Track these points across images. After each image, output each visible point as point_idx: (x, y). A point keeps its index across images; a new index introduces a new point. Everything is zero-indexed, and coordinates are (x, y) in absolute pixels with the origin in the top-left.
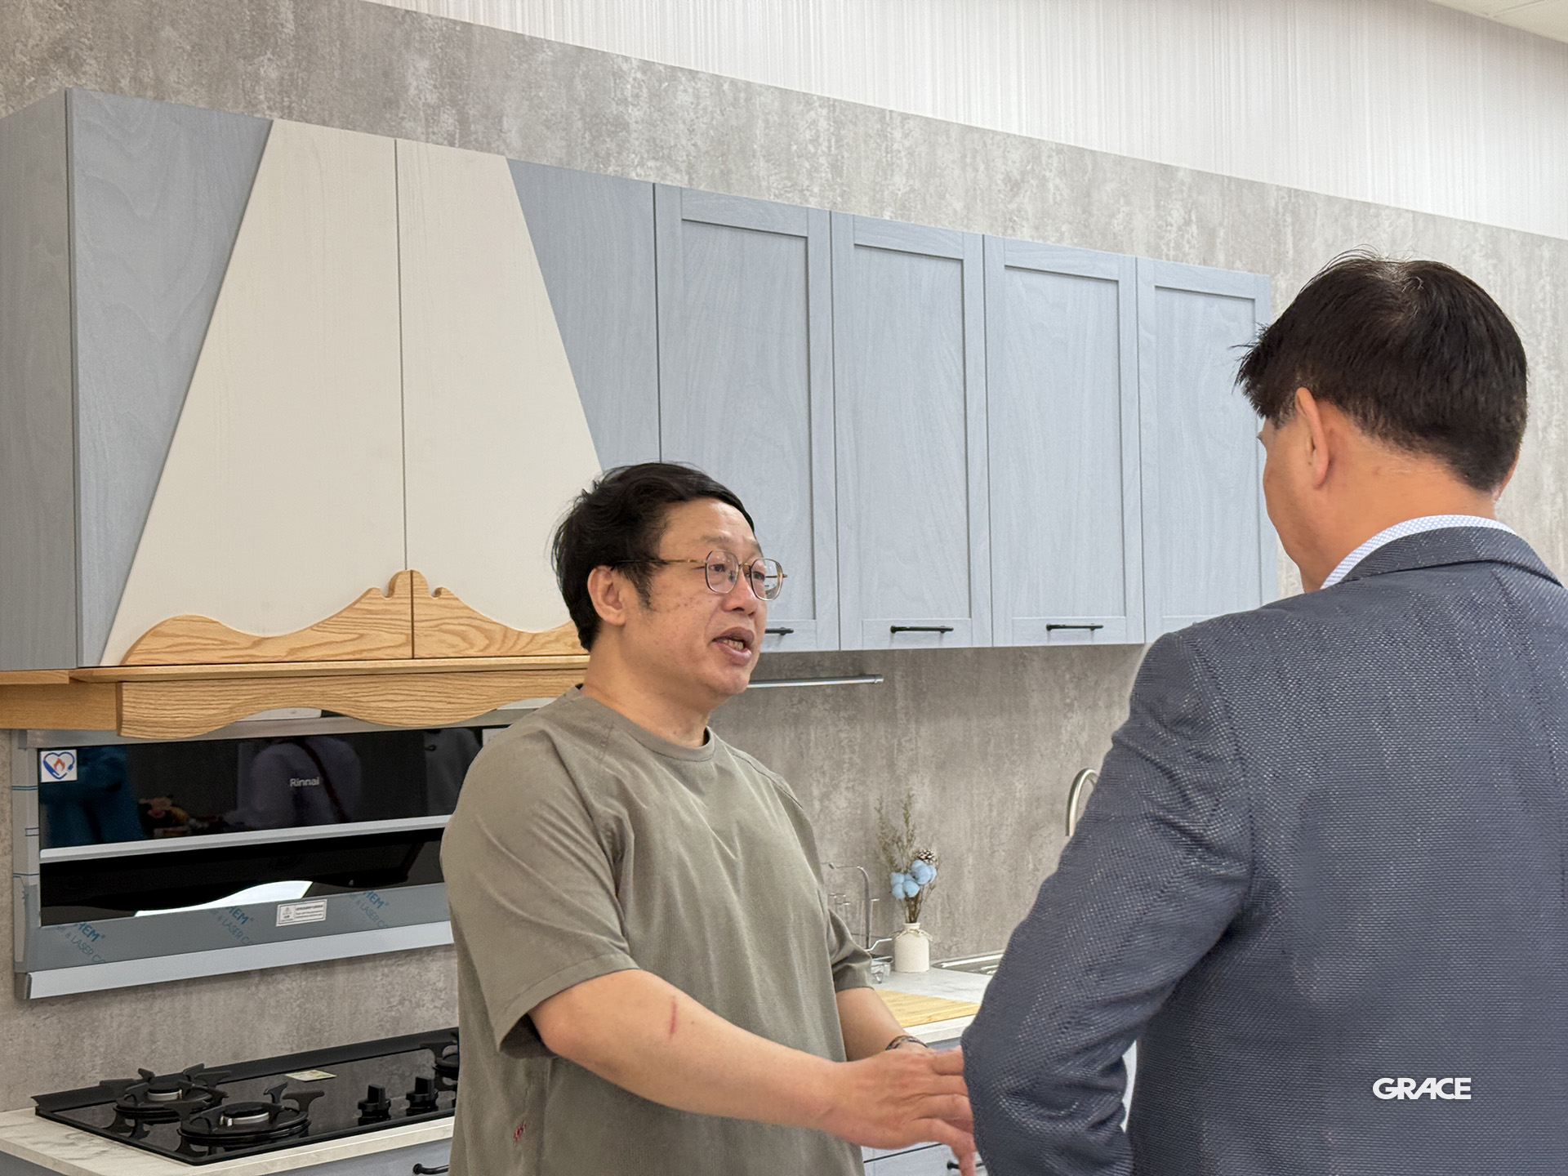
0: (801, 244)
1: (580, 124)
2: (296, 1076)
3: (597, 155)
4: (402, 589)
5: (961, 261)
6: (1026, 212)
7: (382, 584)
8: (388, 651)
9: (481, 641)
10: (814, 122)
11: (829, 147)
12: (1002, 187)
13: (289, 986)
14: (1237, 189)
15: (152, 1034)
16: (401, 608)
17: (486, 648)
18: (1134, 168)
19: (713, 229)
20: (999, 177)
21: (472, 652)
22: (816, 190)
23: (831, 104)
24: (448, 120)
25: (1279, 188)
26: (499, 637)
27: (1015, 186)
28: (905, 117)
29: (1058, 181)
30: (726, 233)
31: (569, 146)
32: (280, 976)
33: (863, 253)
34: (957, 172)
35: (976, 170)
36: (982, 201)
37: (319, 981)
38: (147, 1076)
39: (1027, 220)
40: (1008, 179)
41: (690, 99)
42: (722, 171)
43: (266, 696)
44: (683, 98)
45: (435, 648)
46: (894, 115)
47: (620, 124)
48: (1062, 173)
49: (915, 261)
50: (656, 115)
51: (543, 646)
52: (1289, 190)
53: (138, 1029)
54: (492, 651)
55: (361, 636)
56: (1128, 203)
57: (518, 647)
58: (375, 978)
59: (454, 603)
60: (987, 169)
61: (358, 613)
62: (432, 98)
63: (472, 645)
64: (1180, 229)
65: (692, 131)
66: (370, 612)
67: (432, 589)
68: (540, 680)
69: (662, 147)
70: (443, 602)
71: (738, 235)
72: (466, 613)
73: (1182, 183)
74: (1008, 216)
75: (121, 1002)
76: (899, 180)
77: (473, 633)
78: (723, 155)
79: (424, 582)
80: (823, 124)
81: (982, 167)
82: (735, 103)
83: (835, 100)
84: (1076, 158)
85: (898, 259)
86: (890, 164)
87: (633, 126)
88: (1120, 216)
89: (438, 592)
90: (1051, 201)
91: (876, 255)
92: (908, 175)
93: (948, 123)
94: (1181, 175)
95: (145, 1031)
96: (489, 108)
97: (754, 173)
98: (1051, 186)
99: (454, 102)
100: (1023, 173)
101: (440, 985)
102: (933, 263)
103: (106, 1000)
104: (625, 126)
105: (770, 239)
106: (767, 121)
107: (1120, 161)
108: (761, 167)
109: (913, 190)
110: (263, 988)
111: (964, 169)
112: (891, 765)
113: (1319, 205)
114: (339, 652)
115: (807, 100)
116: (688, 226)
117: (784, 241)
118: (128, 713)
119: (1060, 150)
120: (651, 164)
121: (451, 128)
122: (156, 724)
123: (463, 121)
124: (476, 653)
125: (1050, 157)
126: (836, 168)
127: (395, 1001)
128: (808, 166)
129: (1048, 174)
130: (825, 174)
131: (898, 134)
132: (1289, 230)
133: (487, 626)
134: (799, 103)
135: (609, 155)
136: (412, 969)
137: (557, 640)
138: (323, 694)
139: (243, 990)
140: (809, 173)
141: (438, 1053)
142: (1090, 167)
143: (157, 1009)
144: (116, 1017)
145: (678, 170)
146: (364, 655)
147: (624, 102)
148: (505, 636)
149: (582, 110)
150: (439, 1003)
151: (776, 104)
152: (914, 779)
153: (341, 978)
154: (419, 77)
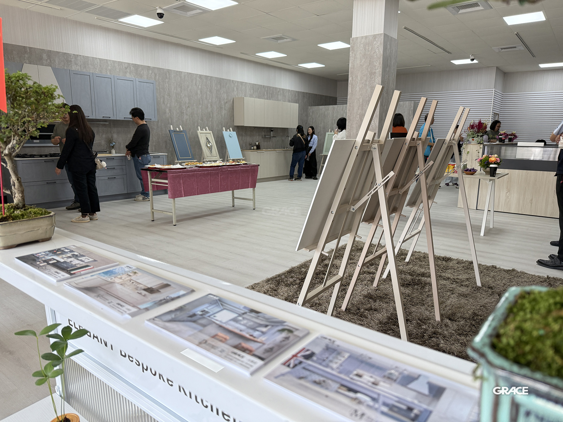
10: (97, 61)
11: (99, 63)
14: (160, 69)
18: (144, 66)
20: (124, 67)
23: (100, 59)
25: (166, 69)
27: (126, 68)
28: (110, 60)
29: (133, 68)
32: (35, 147)
34: (118, 67)
35: (120, 66)
37: (39, 148)
41: (80, 58)
47: (71, 61)
49: (105, 78)
50: (75, 60)
56: (143, 70)
60: (122, 66)
62: (46, 58)
64: (151, 74)
65: (80, 62)
71: (81, 75)
73: (151, 68)
82: (86, 59)
84: (135, 65)
86: (108, 66)
87: (73, 61)
88: (142, 72)
90: (132, 70)
98: (131, 68)
99: (49, 59)
100: (127, 67)
106: (90, 61)
109: (111, 68)
110: (33, 148)
111: (119, 66)
112: (111, 132)
113: (172, 71)
115: (96, 58)
119: (133, 64)
125: (131, 65)
131: (109, 62)
132: (168, 74)
142: (137, 66)
147: (71, 58)
149: (66, 60)
152: (114, 134)
153: (42, 148)
154: (45, 56)
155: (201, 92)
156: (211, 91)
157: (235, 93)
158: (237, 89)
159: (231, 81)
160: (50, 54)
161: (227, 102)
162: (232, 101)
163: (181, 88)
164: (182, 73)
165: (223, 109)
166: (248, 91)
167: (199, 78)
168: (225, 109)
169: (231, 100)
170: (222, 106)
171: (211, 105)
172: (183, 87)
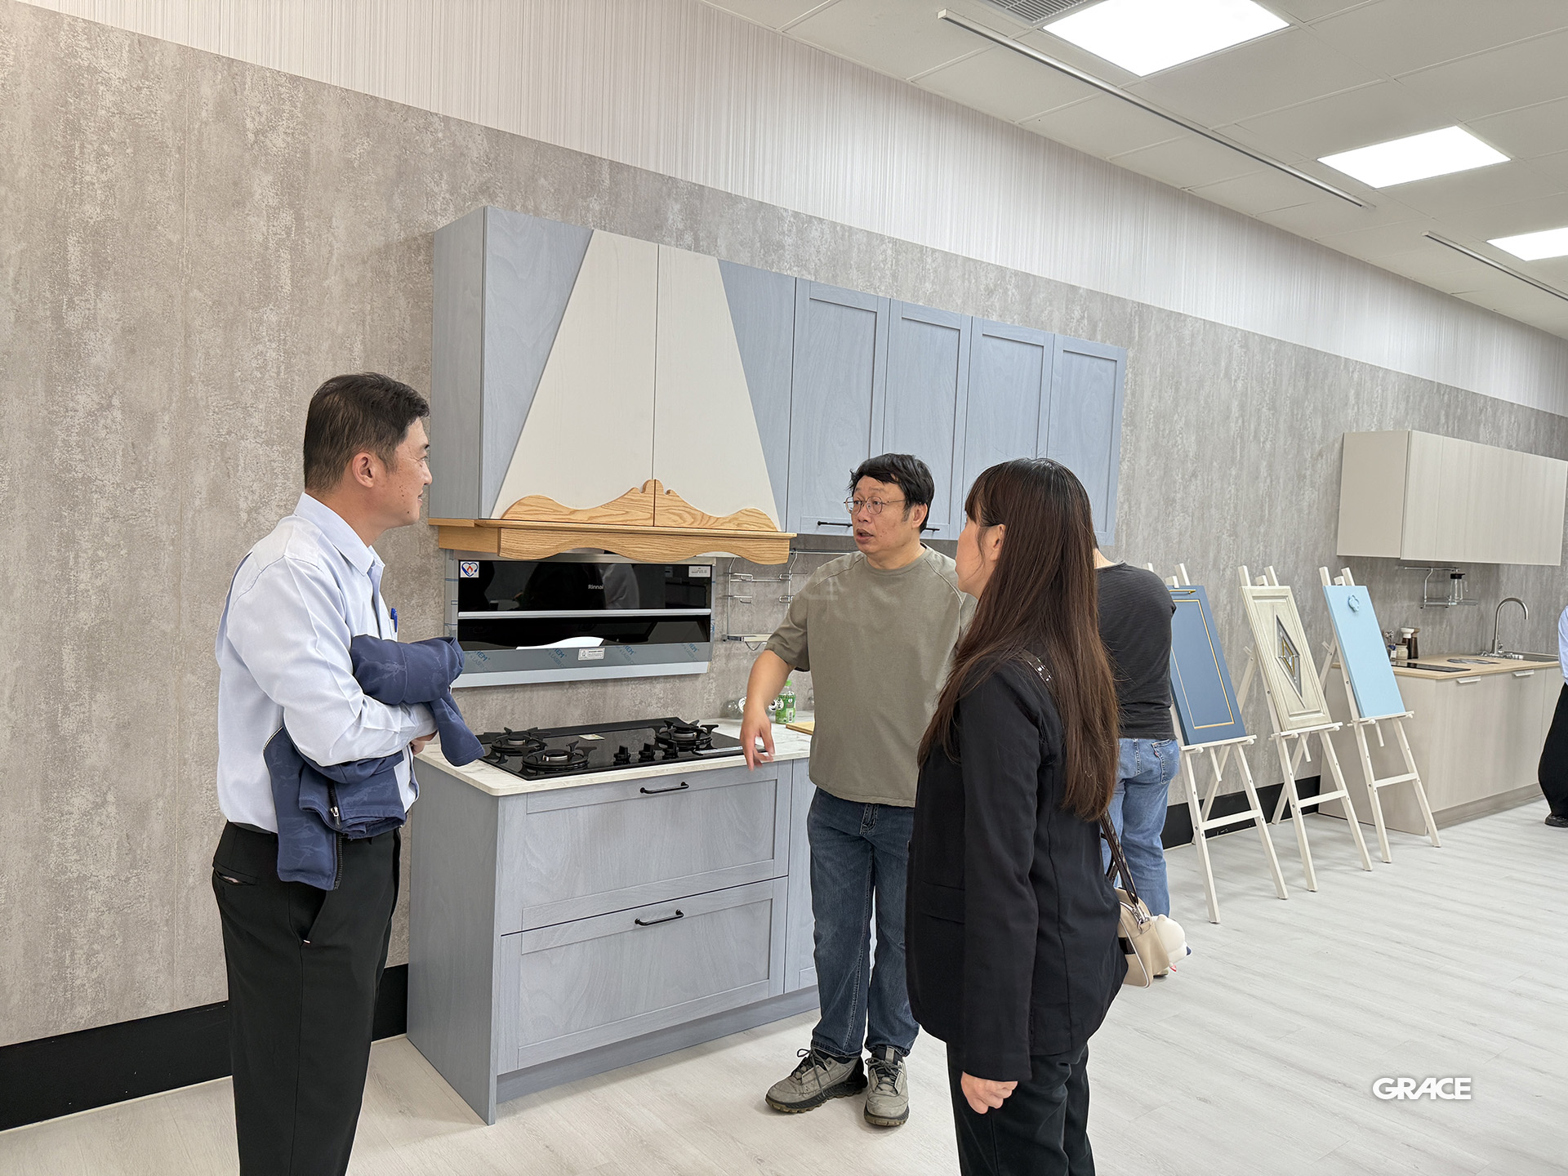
0: (874, 315)
1: (758, 245)
2: (584, 737)
3: (766, 262)
4: (650, 489)
5: (959, 330)
6: (996, 307)
7: (640, 487)
8: (641, 522)
9: (690, 520)
10: (885, 251)
11: (892, 265)
12: (983, 292)
13: (583, 691)
14: (1110, 301)
15: (512, 710)
16: (648, 499)
17: (693, 523)
18: (1055, 286)
19: (826, 305)
20: (982, 287)
21: (684, 525)
22: (883, 288)
23: (894, 241)
24: (688, 238)
25: (1133, 302)
26: (699, 517)
27: (990, 292)
28: (934, 251)
29: (1014, 290)
30: (833, 308)
31: (752, 256)
32: (579, 686)
33: (906, 322)
34: (960, 282)
35: (970, 282)
36: (972, 299)
37: (599, 689)
38: (508, 732)
39: (996, 311)
40: (987, 288)
41: (818, 235)
42: (833, 275)
43: (575, 540)
44: (815, 234)
45: (665, 522)
46: (928, 250)
47: (780, 246)
48: (1017, 287)
49: (934, 328)
50: (799, 242)
51: (722, 524)
52: (1139, 303)
53: (506, 707)
54: (695, 525)
55: (627, 512)
56: (1051, 305)
57: (709, 524)
58: (628, 690)
59: (677, 498)
60: (976, 282)
61: (625, 500)
62: (681, 226)
63: (685, 521)
64: (1078, 321)
65: (818, 252)
66: (632, 500)
67: (665, 491)
68: (720, 542)
69: (802, 260)
70: (671, 497)
71: (839, 309)
72: (683, 504)
73: (1081, 296)
74: (985, 309)
75: (498, 692)
76: (928, 285)
77: (686, 515)
78: (834, 266)
79: (662, 486)
80: (889, 252)
81: (973, 281)
82: (842, 238)
83: (897, 239)
84: (1025, 279)
85: (925, 326)
86: (924, 276)
87: (787, 247)
88: (1046, 312)
89: (668, 492)
90: (1010, 302)
91: (913, 324)
92: (933, 283)
93: (957, 255)
94: (1081, 291)
95: (509, 708)
96: (710, 233)
97: (850, 277)
98: (1010, 293)
99: (692, 228)
100: (995, 286)
101: (661, 695)
102: (944, 330)
103: (490, 691)
104: (783, 247)
105: (856, 312)
106: (859, 249)
107: (1049, 281)
108: (854, 274)
109: (935, 291)
110: (570, 691)
111: (963, 282)
113: (1154, 312)
114: (616, 520)
115: (881, 238)
116: (813, 301)
117: (864, 313)
118: (503, 544)
119: (1016, 273)
120: (795, 269)
121: (690, 243)
122: (517, 551)
123: (696, 239)
124: (687, 525)
125: (1011, 277)
126: (894, 277)
127: (637, 702)
128: (879, 274)
129: (1009, 287)
130: (888, 279)
131: (929, 260)
132: (1137, 326)
133: (692, 512)
134: (877, 239)
135: (773, 262)
136: (647, 686)
137: (730, 522)
138: (605, 541)
139: (560, 691)
140: (880, 279)
141: (657, 731)
142: (1032, 285)
143: (516, 697)
144: (494, 701)
145: (810, 273)
146: (628, 523)
147: (784, 233)
148: (702, 517)
149: (760, 237)
150: (659, 705)
151: (865, 239)
153: (610, 689)
154: (674, 214)
155: (1242, 407)
156: (1273, 408)
157: (1351, 413)
158: (1357, 395)
159: (1343, 360)
160: (697, 202)
161: (1320, 454)
162: (1337, 446)
163: (1177, 390)
164: (1185, 320)
165: (1308, 481)
166: (1390, 405)
167: (1241, 347)
168: (1313, 485)
169: (1334, 445)
170: (1306, 469)
171: (1270, 466)
172: (1184, 384)
